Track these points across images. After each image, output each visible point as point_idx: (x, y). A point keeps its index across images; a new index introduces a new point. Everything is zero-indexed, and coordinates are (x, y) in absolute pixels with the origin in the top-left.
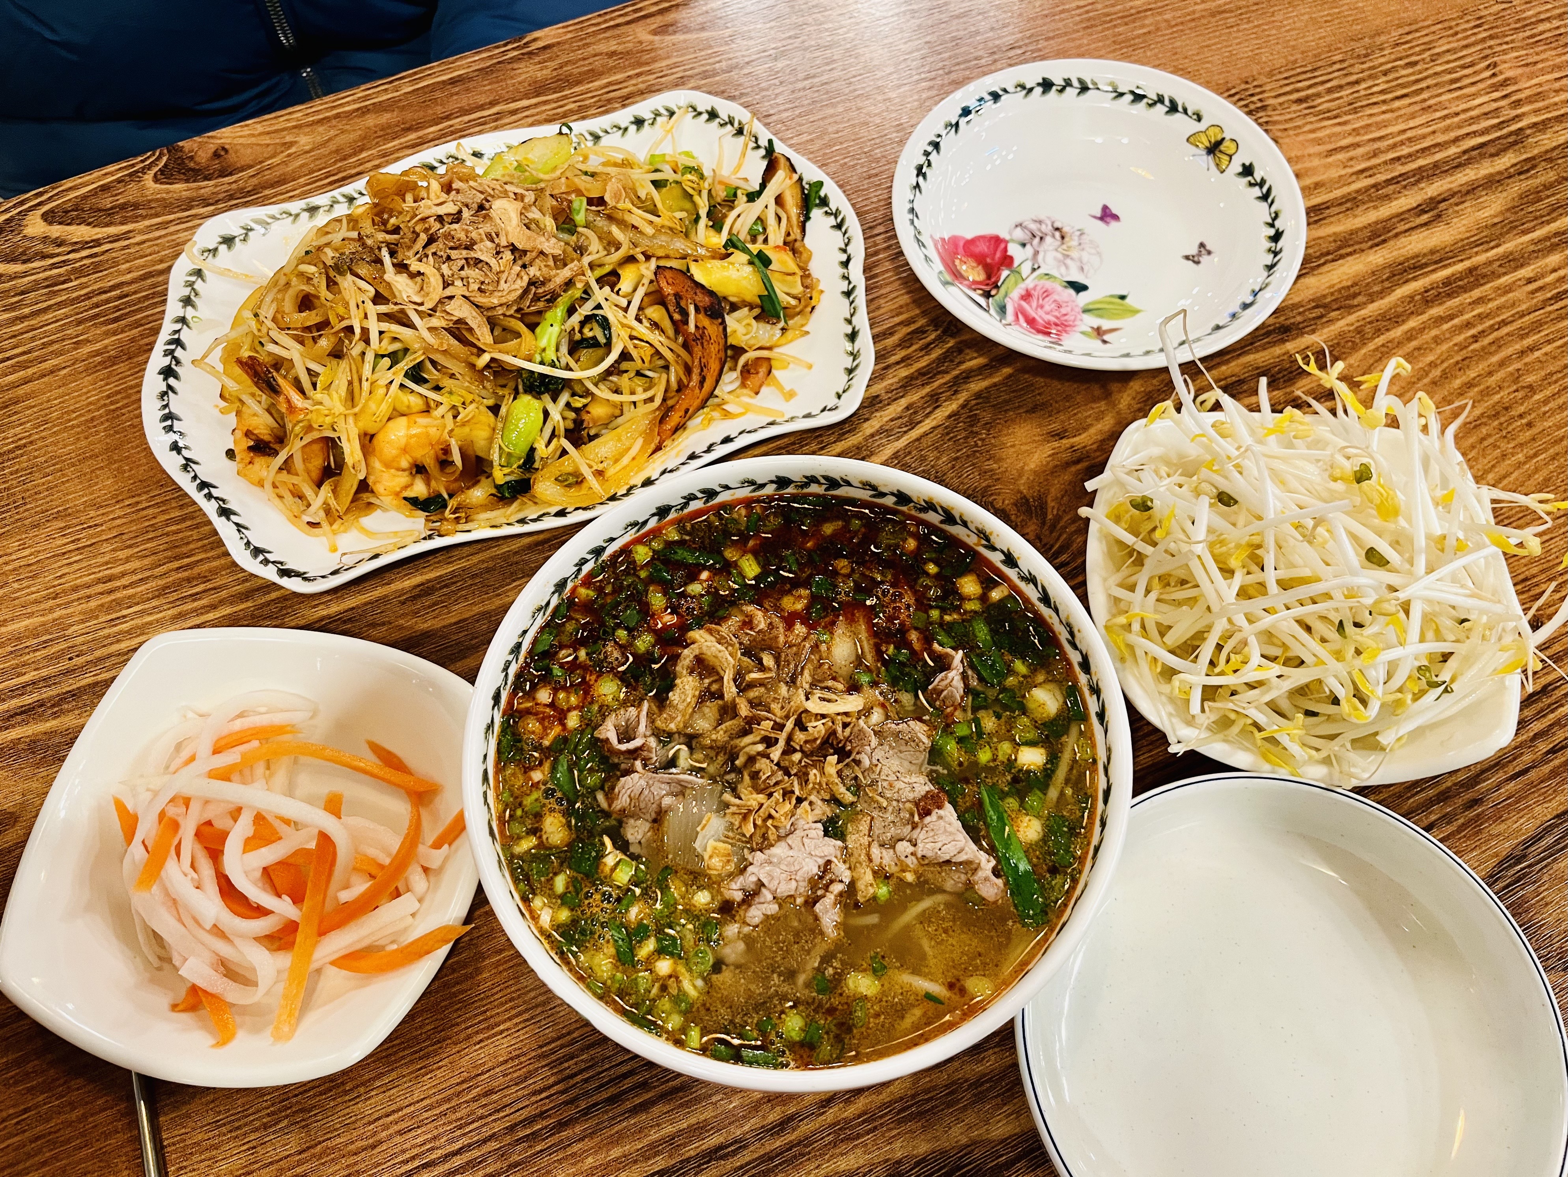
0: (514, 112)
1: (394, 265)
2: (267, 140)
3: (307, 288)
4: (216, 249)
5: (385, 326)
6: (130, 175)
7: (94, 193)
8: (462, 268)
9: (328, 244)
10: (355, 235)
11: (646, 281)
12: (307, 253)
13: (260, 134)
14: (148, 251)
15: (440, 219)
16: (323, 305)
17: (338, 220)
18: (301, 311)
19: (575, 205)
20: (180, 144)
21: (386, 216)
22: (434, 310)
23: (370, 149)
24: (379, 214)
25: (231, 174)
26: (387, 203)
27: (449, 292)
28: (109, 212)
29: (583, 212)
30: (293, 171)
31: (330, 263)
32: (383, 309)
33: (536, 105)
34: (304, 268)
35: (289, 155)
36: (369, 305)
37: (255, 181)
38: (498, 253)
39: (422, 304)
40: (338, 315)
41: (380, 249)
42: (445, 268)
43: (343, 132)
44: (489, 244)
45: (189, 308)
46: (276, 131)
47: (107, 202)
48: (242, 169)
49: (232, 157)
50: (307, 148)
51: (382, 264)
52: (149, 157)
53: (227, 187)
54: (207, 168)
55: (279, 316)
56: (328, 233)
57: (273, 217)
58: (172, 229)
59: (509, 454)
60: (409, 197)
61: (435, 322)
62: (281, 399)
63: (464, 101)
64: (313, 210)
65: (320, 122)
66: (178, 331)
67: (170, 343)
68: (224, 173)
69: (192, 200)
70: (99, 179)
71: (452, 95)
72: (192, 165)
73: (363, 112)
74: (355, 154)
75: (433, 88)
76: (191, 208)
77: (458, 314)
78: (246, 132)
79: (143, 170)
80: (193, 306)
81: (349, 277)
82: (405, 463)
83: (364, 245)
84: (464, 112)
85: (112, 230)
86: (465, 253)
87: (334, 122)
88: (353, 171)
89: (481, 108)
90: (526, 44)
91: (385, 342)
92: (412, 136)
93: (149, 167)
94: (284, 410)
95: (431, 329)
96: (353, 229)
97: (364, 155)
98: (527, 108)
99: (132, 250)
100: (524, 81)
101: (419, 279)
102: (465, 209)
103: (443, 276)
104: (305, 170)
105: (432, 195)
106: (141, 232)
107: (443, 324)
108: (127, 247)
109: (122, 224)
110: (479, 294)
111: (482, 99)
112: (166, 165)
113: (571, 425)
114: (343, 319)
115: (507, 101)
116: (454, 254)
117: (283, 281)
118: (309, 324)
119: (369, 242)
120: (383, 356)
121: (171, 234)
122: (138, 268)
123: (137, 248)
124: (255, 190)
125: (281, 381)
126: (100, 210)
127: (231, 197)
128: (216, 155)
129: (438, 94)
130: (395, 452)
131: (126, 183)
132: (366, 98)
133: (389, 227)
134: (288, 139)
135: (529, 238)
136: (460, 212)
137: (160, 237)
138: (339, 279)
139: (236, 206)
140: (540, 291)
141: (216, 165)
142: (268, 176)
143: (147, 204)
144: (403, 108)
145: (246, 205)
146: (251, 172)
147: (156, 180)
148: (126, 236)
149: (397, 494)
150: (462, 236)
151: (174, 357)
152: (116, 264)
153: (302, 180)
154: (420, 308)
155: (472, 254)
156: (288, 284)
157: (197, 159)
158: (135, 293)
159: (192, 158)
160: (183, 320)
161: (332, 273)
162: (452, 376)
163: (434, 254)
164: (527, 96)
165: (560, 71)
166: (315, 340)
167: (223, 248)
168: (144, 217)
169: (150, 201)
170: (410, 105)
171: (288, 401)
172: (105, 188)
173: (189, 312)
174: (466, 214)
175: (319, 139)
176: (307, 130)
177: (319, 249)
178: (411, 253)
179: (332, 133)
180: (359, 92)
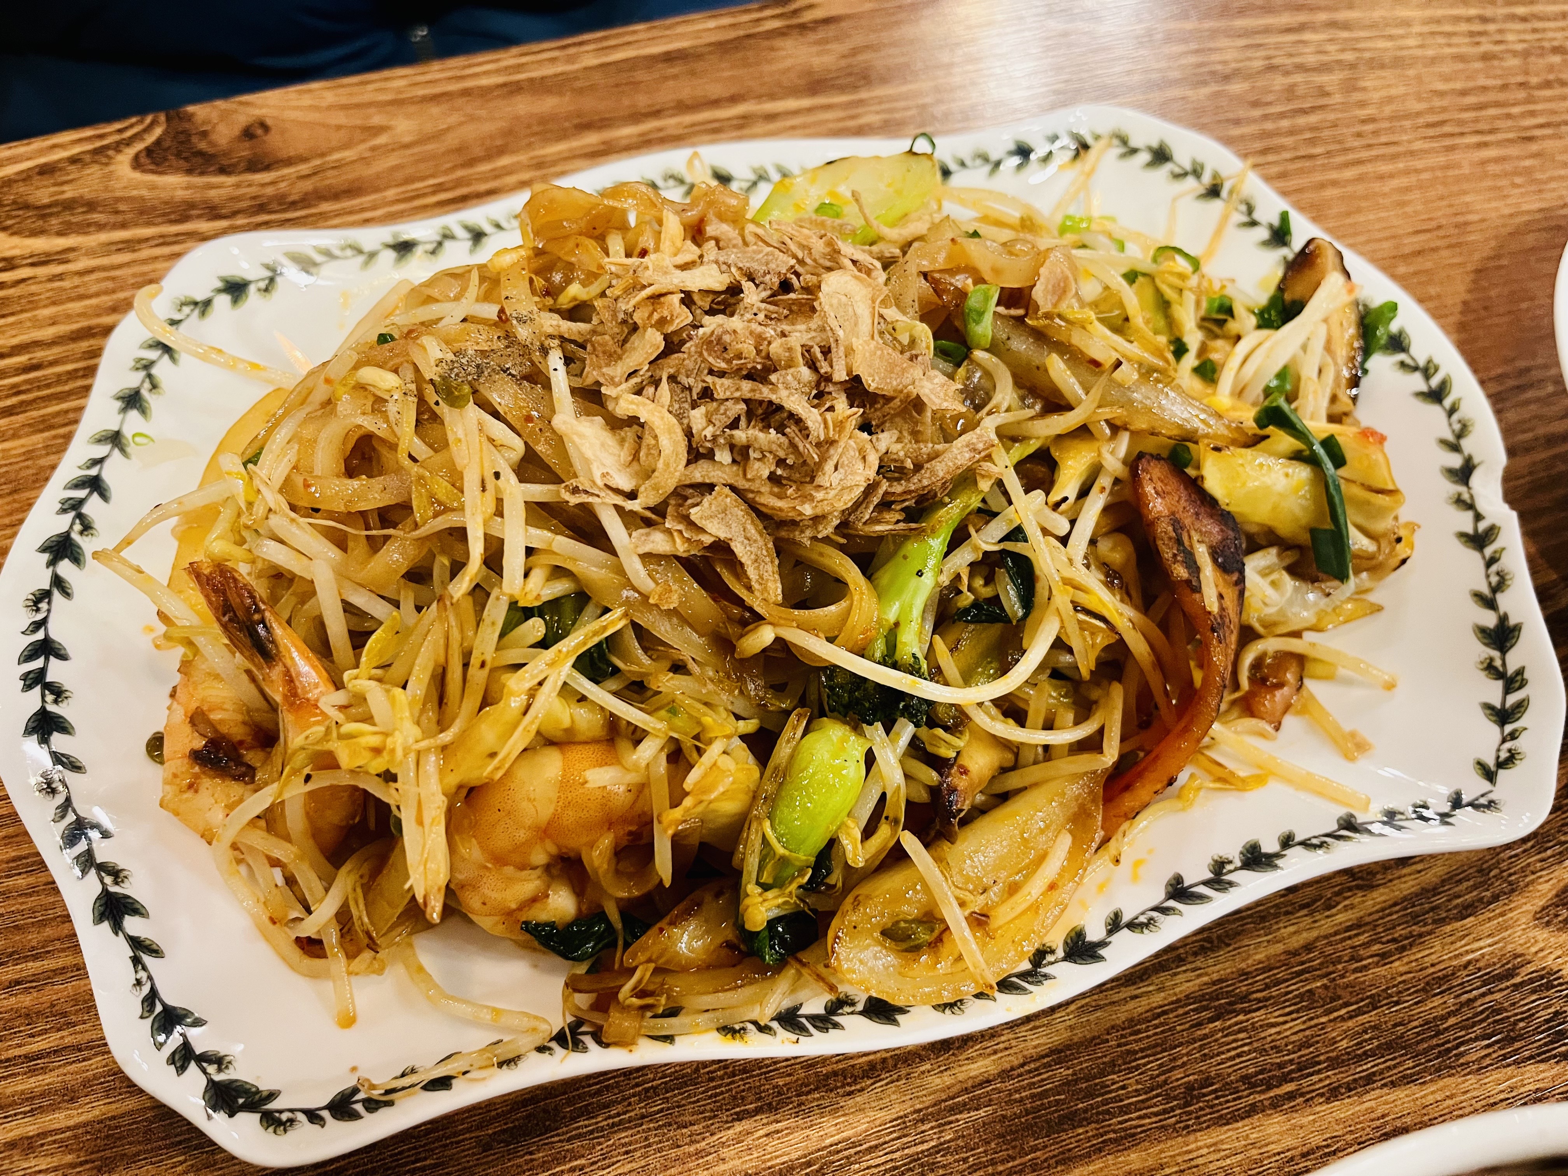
0: (771, 117)
1: (574, 391)
2: (341, 118)
3: (371, 424)
4: (207, 303)
5: (540, 537)
6: (97, 152)
7: (26, 177)
8: (734, 424)
9: (428, 325)
10: (490, 311)
11: (1105, 481)
12: (383, 339)
13: (330, 108)
14: (94, 289)
15: (688, 299)
16: (399, 470)
17: (454, 275)
18: (350, 472)
19: (973, 302)
20: (191, 109)
21: (557, 278)
22: (660, 510)
23: (513, 152)
24: (544, 271)
25: (267, 168)
26: (564, 251)
27: (700, 473)
28: (43, 212)
29: (988, 318)
30: (378, 176)
31: (430, 372)
32: (540, 492)
33: (810, 110)
34: (370, 375)
35: (373, 149)
36: (510, 479)
37: (307, 186)
38: (820, 395)
39: (632, 495)
40: (433, 499)
41: (545, 351)
42: (697, 417)
43: (472, 119)
44: (806, 373)
45: (134, 414)
46: (358, 106)
47: (43, 194)
48: (289, 162)
49: (274, 142)
50: (407, 139)
51: (547, 386)
52: (132, 125)
53: (253, 191)
54: (226, 154)
55: (299, 480)
56: (430, 300)
57: (328, 254)
58: (145, 253)
59: (784, 861)
60: (616, 244)
61: (658, 542)
62: (276, 673)
63: (686, 90)
64: (404, 248)
65: (435, 98)
66: (99, 462)
67: (79, 484)
68: (256, 165)
69: (192, 205)
70: (41, 152)
71: (666, 78)
72: (203, 146)
73: (513, 89)
74: (489, 157)
75: (632, 64)
76: (184, 218)
77: (716, 530)
78: (307, 101)
79: (118, 147)
80: (143, 411)
81: (472, 412)
82: (540, 857)
83: (509, 337)
84: (682, 107)
85: (40, 244)
86: (746, 386)
87: (460, 102)
88: (483, 187)
89: (715, 103)
90: (795, 12)
91: (538, 575)
92: (592, 139)
93: (129, 142)
94: (278, 698)
95: (646, 558)
96: (486, 297)
97: (505, 161)
98: (796, 113)
99: (66, 284)
100: (788, 70)
101: (629, 433)
102: (747, 286)
103: (689, 434)
104: (399, 175)
105: (665, 245)
106: (91, 253)
107: (681, 548)
108: (60, 277)
109: (60, 234)
110: (766, 488)
111: (716, 90)
112: (158, 142)
113: (923, 796)
114: (447, 510)
115: (759, 97)
116: (722, 387)
117: (321, 393)
118: (363, 506)
119: (523, 333)
120: (528, 613)
121: (144, 261)
122: (69, 317)
123: (77, 281)
124: (305, 201)
125: (279, 631)
126: (27, 207)
127: (262, 208)
128: (248, 134)
129: (641, 75)
130: (522, 835)
131: (85, 165)
132: (519, 68)
133: (565, 300)
134: (377, 120)
135: (891, 367)
136: (735, 290)
137: (120, 266)
138: (444, 410)
139: (267, 225)
140: (898, 488)
141: (244, 151)
142: (332, 179)
143: (112, 206)
144: (580, 91)
145: (283, 224)
146: (304, 168)
147: (136, 164)
148: (61, 257)
149: (510, 913)
150: (748, 348)
151: (80, 516)
152: (33, 303)
153: (391, 193)
154: (630, 505)
155: (765, 393)
156: (329, 403)
157: (214, 137)
158: (52, 363)
159: (204, 134)
160: (115, 439)
161: (431, 396)
162: (679, 668)
163: (672, 378)
164: (794, 92)
165: (850, 60)
166: (375, 545)
167: (223, 301)
168: (101, 227)
169: (118, 200)
170: (592, 88)
171: (290, 679)
172: (46, 170)
173: (133, 424)
174: (752, 295)
175: (429, 128)
176: (412, 109)
177: (410, 334)
178: (619, 370)
179: (454, 119)
180: (509, 57)
